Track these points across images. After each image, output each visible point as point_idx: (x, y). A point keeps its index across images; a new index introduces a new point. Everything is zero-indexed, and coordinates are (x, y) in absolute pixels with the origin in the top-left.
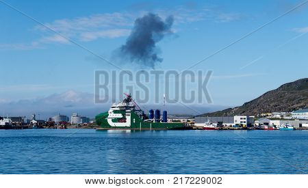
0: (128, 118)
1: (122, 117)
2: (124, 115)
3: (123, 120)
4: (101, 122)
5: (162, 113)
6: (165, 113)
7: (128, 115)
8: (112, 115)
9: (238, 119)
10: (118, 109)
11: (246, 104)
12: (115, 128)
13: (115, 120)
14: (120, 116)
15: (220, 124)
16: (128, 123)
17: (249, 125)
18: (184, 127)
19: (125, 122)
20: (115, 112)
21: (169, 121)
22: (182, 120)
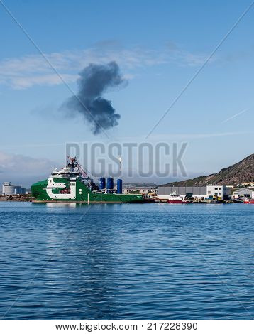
0: (73, 188)
1: (65, 186)
2: (67, 184)
3: (66, 190)
4: (38, 192)
5: (115, 182)
6: (120, 181)
7: (73, 184)
8: (52, 184)
9: (211, 190)
10: (60, 176)
11: (224, 170)
12: (56, 200)
13: (56, 191)
14: (62, 185)
15: (189, 196)
16: (72, 195)
17: (226, 197)
18: (144, 201)
19: (69, 193)
20: (57, 180)
21: (125, 192)
22: (141, 191)
